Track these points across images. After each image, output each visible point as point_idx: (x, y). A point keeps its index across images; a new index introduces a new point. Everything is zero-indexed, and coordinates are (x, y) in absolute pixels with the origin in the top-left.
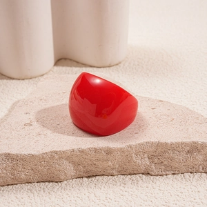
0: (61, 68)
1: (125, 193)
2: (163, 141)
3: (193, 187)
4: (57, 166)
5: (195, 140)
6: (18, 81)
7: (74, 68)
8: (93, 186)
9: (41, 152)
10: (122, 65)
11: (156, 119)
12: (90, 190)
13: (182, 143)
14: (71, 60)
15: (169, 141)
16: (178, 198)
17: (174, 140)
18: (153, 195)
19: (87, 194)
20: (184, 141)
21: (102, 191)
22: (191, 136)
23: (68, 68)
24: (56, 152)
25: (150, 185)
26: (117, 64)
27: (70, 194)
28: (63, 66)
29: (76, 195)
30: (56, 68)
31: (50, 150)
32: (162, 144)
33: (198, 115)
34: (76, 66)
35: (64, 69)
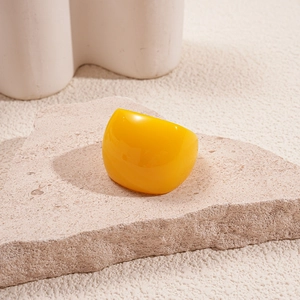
0: (84, 80)
1: (183, 287)
2: (234, 203)
3: (279, 277)
4: (89, 251)
5: (278, 198)
6: (22, 104)
7: (103, 80)
8: (138, 276)
9: (67, 236)
10: (174, 75)
11: (218, 169)
12: (135, 283)
13: (262, 204)
14: (98, 66)
15: (243, 202)
16: (258, 294)
17: (250, 201)
18: (223, 290)
19: (130, 288)
20: (264, 200)
21: (150, 283)
22: (273, 192)
23: (95, 81)
24: (88, 234)
25: (219, 273)
26: (167, 74)
27: (105, 288)
28: (87, 77)
29: (114, 291)
30: (76, 80)
31: (78, 232)
32: (234, 207)
33: (276, 157)
34: (106, 78)
35: (88, 82)
